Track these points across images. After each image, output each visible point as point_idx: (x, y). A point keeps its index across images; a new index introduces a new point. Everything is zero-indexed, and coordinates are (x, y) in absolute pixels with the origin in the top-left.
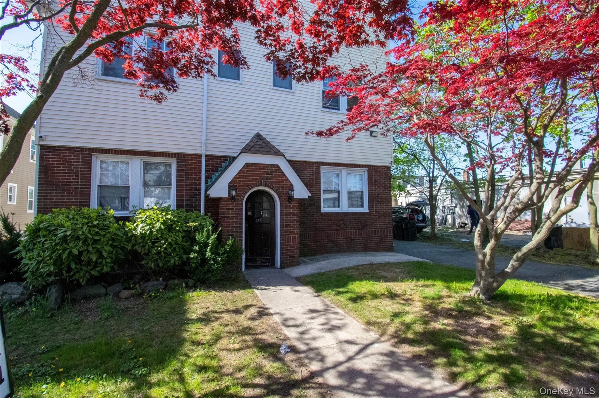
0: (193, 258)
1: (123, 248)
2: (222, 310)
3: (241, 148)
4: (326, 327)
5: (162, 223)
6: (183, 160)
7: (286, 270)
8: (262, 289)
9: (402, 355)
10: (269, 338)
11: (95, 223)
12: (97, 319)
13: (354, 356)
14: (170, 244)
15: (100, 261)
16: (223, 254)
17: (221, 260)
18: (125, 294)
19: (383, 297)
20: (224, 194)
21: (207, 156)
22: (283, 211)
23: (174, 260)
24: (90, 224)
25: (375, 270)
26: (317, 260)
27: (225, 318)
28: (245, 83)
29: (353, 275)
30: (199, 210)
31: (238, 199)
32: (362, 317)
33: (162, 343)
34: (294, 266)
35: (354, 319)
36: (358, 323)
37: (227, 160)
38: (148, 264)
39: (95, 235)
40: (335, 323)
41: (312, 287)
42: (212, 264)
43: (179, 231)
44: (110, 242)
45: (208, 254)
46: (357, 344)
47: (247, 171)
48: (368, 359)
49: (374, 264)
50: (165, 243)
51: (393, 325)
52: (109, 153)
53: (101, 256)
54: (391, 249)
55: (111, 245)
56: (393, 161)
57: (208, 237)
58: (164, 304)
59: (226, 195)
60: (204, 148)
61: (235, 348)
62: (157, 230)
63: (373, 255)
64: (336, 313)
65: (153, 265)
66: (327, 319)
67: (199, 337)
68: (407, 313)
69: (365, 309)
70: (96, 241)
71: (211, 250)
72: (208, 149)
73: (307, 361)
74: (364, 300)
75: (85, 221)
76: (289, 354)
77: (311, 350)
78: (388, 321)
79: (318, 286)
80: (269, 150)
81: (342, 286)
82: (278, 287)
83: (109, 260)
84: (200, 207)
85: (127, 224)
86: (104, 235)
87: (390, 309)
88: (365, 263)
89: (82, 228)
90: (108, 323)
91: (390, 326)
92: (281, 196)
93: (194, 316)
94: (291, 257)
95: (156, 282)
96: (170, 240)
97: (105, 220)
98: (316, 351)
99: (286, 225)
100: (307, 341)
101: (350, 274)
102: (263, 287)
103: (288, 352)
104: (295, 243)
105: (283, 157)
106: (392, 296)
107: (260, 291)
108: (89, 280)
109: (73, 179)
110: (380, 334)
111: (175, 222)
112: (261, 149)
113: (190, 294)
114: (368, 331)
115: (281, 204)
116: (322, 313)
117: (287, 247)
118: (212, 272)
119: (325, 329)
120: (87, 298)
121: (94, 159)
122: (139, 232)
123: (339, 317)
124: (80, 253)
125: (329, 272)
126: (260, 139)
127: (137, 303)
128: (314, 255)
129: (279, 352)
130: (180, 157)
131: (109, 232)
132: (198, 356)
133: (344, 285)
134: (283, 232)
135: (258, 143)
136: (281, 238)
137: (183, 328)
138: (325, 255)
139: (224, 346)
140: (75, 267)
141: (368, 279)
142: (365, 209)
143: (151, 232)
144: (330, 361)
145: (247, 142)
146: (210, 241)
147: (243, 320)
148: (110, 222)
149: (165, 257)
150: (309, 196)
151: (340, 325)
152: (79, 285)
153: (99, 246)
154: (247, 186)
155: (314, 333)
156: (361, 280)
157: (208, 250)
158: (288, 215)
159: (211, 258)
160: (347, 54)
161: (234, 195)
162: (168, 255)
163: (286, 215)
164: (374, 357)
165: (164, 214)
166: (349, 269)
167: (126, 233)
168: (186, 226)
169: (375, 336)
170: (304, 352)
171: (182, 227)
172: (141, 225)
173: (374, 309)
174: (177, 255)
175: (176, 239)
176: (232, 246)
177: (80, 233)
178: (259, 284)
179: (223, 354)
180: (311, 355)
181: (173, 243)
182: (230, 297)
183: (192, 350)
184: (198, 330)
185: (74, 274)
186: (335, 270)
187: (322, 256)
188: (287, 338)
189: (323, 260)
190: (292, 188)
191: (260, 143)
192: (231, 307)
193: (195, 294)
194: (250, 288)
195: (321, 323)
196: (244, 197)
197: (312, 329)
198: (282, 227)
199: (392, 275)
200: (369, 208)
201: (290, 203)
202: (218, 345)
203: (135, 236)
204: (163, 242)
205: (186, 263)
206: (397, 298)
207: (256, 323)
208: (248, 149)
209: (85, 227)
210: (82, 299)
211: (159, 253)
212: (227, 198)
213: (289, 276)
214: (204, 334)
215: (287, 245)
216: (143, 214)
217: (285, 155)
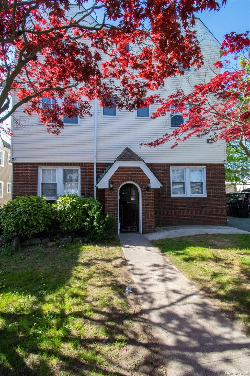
0: (86, 225)
1: (50, 218)
2: (99, 259)
3: (116, 158)
4: (162, 278)
5: (70, 204)
6: (84, 167)
7: (146, 235)
8: (126, 247)
9: (213, 307)
10: (121, 280)
11: (35, 204)
12: (32, 258)
13: (175, 302)
14: (74, 216)
15: (38, 225)
16: (103, 224)
17: (102, 227)
18: (50, 244)
19: (209, 260)
20: (106, 186)
21: (97, 164)
22: (144, 196)
23: (76, 226)
24: (33, 205)
25: (209, 239)
26: (168, 230)
27: (99, 264)
28: (119, 117)
29: (190, 242)
30: (94, 197)
31: (115, 189)
32: (189, 273)
33: (59, 276)
34: (152, 232)
35: (184, 274)
36: (185, 278)
37: (109, 165)
38: (63, 227)
39: (35, 211)
40: (168, 275)
41: (160, 248)
42: (97, 230)
43: (79, 209)
44: (43, 215)
45: (95, 223)
46: (180, 294)
47: (120, 172)
48: (185, 306)
49: (209, 235)
50: (71, 216)
51: (212, 283)
52: (46, 165)
53: (38, 223)
54: (225, 224)
55: (44, 217)
56: (226, 160)
57: (95, 213)
58: (69, 252)
59: (108, 187)
60: (95, 159)
61: (99, 285)
62: (68, 209)
63: (210, 228)
64: (172, 269)
65: (66, 229)
66: (163, 272)
67: (80, 275)
68: (226, 274)
69: (193, 268)
70: (35, 214)
71: (97, 220)
72: (98, 159)
73: (141, 301)
74: (194, 261)
75: (30, 203)
76: (131, 294)
77: (146, 293)
78: (209, 279)
79: (163, 248)
80: (134, 157)
81: (180, 249)
82: (137, 247)
83: (43, 225)
84: (94, 195)
85: (53, 205)
86: (40, 211)
87: (212, 270)
88: (202, 233)
89: (29, 207)
90: (37, 261)
91: (209, 283)
92: (142, 187)
93: (82, 261)
94: (149, 227)
95: (67, 239)
96: (74, 214)
97: (41, 203)
98: (148, 295)
99: (145, 206)
100: (146, 287)
101: (189, 241)
102: (128, 246)
103: (130, 293)
104: (152, 218)
105: (143, 162)
106: (217, 260)
107: (125, 248)
108: (32, 236)
109: (29, 180)
110: (200, 288)
111: (77, 203)
112: (129, 158)
113: (84, 247)
114: (191, 284)
115: (142, 192)
116: (161, 267)
117: (147, 220)
118: (97, 234)
119: (160, 279)
120: (31, 245)
121: (39, 168)
122: (58, 209)
123: (172, 271)
124: (28, 221)
125: (174, 238)
126: (128, 151)
127: (55, 250)
128: (167, 226)
129: (124, 291)
130: (83, 165)
131: (42, 209)
132: (76, 287)
133: (183, 248)
134: (144, 211)
135: (127, 154)
136: (142, 214)
137: (74, 268)
138: (173, 226)
139: (92, 283)
140: (26, 228)
141: (200, 246)
142: (205, 195)
143: (65, 209)
144: (157, 304)
145: (120, 153)
146: (96, 216)
147: (109, 267)
148: (43, 204)
149: (72, 224)
150: (161, 187)
151: (172, 278)
152: (28, 238)
153: (37, 217)
154: (120, 181)
155: (151, 281)
156: (195, 246)
157: (95, 221)
158: (147, 199)
159: (96, 226)
160: (179, 87)
161: (112, 187)
162: (74, 223)
163: (145, 199)
164: (191, 305)
165: (71, 199)
166: (189, 237)
167: (52, 210)
168: (84, 206)
169: (196, 289)
170: (141, 294)
171: (81, 207)
172: (60, 205)
173: (200, 269)
174: (79, 223)
175: (78, 214)
176: (109, 219)
177: (27, 209)
178: (126, 243)
179: (90, 288)
180: (146, 297)
181: (76, 216)
182: (106, 251)
183: (74, 282)
184: (81, 270)
185: (25, 232)
186: (179, 238)
187: (172, 227)
188: (133, 283)
189: (171, 230)
190: (149, 182)
191: (128, 153)
192: (105, 257)
193: (87, 247)
194: (120, 245)
195: (159, 275)
196: (118, 188)
197: (151, 278)
198: (143, 207)
199: (221, 243)
200: (207, 194)
201: (148, 191)
202: (89, 282)
203: (56, 211)
204: (71, 215)
205: (83, 228)
206: (220, 262)
207: (117, 269)
208: (121, 158)
209: (30, 207)
210: (29, 246)
211: (69, 221)
212: (108, 189)
213: (146, 240)
214: (84, 273)
215: (147, 219)
216: (61, 199)
217: (144, 160)
